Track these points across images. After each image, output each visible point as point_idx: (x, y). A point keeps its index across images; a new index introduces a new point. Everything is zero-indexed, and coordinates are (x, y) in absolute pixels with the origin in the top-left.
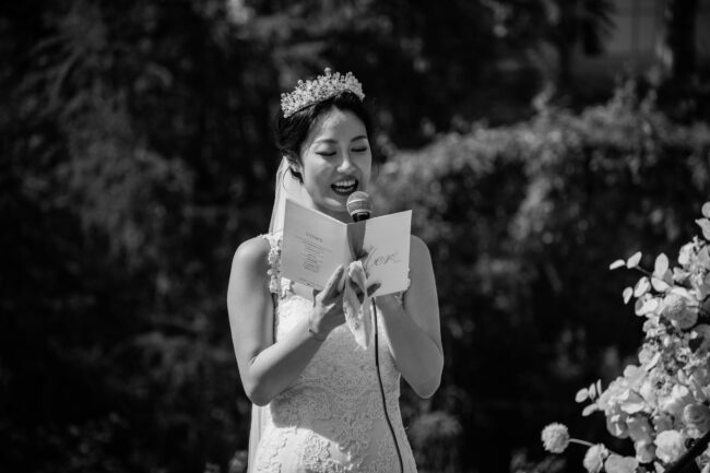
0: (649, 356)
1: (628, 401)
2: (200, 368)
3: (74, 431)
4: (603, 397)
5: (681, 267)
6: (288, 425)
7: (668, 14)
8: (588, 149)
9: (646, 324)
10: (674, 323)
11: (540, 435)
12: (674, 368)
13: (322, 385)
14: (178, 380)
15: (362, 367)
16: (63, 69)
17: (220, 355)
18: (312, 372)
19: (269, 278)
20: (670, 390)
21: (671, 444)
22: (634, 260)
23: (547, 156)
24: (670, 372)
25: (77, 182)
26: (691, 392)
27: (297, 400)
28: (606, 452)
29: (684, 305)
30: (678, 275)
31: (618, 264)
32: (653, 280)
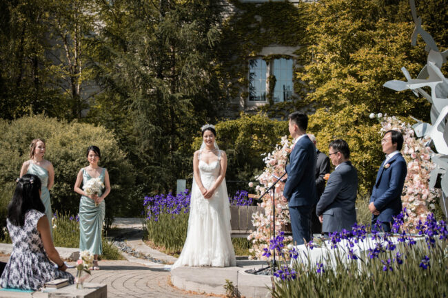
1: (264, 178)
8: (252, 125)
10: (271, 165)
11: (248, 184)
20: (270, 176)
21: (270, 184)
22: (265, 154)
23: (243, 126)
26: (273, 176)
28: (259, 186)
29: (273, 161)
30: (272, 156)
31: (262, 155)
32: (268, 157)
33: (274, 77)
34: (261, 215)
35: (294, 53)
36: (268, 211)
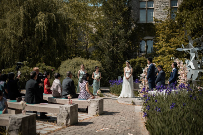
4: (141, 75)
9: (143, 71)
23: (138, 61)
24: (144, 74)
33: (147, 46)
34: (142, 85)
35: (153, 39)
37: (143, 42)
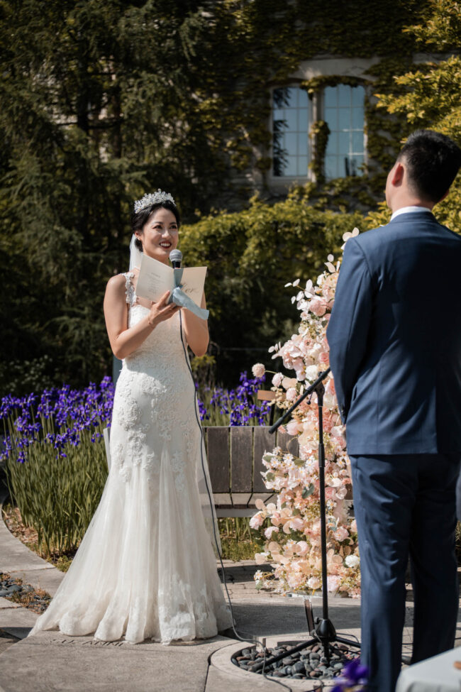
0: (303, 330)
1: (294, 351)
2: (87, 332)
3: (27, 363)
4: (281, 349)
5: (318, 286)
6: (134, 371)
7: (313, 157)
8: (276, 223)
9: (302, 314)
10: (315, 313)
11: (251, 369)
12: (315, 335)
13: (151, 350)
14: (76, 339)
15: (171, 342)
16: (19, 187)
17: (97, 326)
18: (146, 343)
19: (125, 296)
20: (312, 346)
21: (313, 372)
22: (296, 283)
23: (256, 226)
24: (313, 337)
25: (26, 241)
26: (322, 346)
27: (138, 357)
28: (282, 376)
29: (319, 305)
30: (317, 290)
31: (289, 284)
32: (305, 293)
33: (325, 125)
34: (289, 458)
35: (367, 72)
36: (308, 446)
37: (296, 96)
